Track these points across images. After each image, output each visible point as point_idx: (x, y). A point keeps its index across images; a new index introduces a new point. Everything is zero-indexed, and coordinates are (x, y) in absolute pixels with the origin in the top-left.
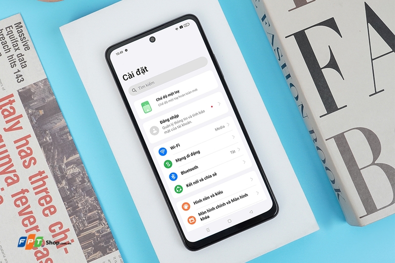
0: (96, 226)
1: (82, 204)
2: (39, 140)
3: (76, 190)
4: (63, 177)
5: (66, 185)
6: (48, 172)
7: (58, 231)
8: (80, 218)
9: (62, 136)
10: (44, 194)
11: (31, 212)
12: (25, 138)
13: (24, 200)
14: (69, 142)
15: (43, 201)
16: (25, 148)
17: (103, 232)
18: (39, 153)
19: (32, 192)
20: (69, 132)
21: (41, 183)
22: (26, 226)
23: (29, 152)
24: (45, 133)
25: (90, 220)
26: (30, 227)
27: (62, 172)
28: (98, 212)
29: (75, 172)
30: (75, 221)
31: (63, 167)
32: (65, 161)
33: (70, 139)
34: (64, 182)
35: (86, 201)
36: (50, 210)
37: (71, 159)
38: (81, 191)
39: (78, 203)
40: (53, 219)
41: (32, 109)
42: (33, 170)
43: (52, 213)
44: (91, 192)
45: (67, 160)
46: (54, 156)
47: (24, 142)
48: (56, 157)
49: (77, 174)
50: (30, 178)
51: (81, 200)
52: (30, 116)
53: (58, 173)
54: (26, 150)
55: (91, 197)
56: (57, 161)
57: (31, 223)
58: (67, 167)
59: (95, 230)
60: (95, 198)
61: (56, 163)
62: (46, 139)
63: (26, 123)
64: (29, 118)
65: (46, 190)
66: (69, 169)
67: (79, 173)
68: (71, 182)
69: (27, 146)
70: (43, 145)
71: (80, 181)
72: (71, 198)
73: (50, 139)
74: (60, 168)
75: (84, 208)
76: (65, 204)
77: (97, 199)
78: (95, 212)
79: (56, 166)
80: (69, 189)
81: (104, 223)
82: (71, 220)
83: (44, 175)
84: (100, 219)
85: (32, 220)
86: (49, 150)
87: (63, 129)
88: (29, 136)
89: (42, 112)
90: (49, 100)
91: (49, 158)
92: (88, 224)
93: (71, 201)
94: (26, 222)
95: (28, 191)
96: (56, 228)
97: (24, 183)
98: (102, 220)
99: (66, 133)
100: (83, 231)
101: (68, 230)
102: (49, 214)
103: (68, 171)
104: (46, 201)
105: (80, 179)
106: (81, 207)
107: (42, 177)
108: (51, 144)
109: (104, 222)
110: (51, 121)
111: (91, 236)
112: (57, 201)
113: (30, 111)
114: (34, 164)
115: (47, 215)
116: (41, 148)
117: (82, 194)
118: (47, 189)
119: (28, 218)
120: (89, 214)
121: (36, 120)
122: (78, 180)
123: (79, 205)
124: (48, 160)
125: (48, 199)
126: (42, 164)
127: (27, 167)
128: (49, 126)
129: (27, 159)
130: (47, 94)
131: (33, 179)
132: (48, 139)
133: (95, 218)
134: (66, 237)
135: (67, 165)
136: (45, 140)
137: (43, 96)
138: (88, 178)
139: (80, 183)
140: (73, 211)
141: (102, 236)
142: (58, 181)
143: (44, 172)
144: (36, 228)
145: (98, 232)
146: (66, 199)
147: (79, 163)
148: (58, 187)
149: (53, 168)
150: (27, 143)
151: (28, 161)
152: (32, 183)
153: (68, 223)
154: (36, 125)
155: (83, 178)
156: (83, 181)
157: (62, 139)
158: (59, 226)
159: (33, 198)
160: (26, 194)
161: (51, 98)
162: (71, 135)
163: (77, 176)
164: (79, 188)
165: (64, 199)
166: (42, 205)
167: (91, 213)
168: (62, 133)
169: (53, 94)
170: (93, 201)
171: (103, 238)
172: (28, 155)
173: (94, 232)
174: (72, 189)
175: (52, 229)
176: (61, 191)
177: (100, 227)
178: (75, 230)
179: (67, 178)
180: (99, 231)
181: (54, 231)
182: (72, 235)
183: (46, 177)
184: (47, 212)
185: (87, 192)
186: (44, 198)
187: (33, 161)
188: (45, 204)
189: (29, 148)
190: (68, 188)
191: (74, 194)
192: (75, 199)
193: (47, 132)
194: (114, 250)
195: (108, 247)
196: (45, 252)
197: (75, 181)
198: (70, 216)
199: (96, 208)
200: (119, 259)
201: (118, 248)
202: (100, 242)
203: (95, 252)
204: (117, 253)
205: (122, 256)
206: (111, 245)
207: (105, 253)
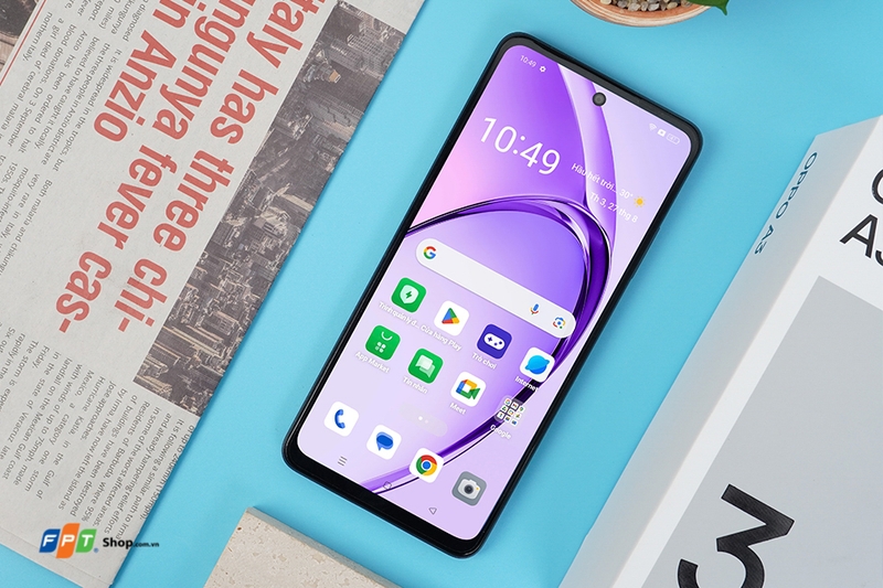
0: (210, 344)
1: (228, 285)
2: (281, 114)
3: (245, 254)
4: (250, 213)
5: (239, 229)
6: (237, 179)
7: (146, 281)
8: (201, 302)
9: (322, 149)
10: (192, 202)
11: (141, 207)
12: (265, 86)
13: (152, 176)
14: (322, 171)
15: (177, 211)
16: (246, 100)
17: (208, 364)
18: (257, 133)
19: (179, 178)
20: (340, 158)
21: (208, 180)
22: (110, 216)
23: (245, 112)
24: (303, 115)
25: (211, 324)
26: (113, 225)
27: (256, 202)
28: (237, 327)
29: (276, 226)
30: (187, 298)
31: (268, 198)
32: (281, 193)
33: (327, 169)
34: (241, 221)
35: (240, 291)
36: (172, 237)
37: (294, 199)
38: (250, 265)
39: (224, 277)
40: (160, 255)
41: (327, 55)
42: (220, 148)
43: (169, 245)
44: (264, 286)
45: (286, 193)
46: (273, 165)
47: (256, 89)
48: (275, 170)
49: (276, 233)
50: (200, 155)
51: (233, 278)
52: (312, 62)
53: (251, 197)
54: (245, 105)
55: (253, 292)
56: (268, 178)
57: (121, 223)
58: (273, 204)
59: (204, 347)
60: (258, 300)
61: (264, 178)
62: (293, 125)
63: (292, 64)
64: (306, 62)
65: (201, 200)
66: (273, 211)
67: (280, 236)
68: (252, 233)
69: (253, 101)
70: (278, 129)
71: (266, 249)
72: (223, 257)
73: (298, 132)
74: (261, 195)
75: (225, 296)
76: (203, 255)
77: (259, 307)
78: (234, 321)
79: (259, 183)
80: (236, 242)
81: (226, 354)
82: (185, 290)
83: (225, 174)
84: (228, 341)
85: (129, 219)
86: (279, 148)
87: (335, 140)
88: (274, 90)
89: (335, 77)
90: (369, 71)
91: (261, 159)
92: (203, 326)
93: (217, 263)
94: (117, 212)
95: (174, 169)
96: (150, 275)
97: (182, 152)
98: (228, 344)
99: (332, 153)
100: (182, 327)
101: (163, 298)
102: (163, 242)
103: (267, 214)
104: (183, 215)
105: (270, 247)
106: (221, 289)
107: (219, 173)
108: (292, 143)
109: (229, 352)
110: (334, 108)
111: (186, 349)
112: (199, 238)
113: (319, 55)
114: (232, 141)
115: (158, 238)
116: (270, 129)
117: (245, 271)
118: (205, 199)
119: (126, 210)
120: (219, 313)
121: (312, 78)
122: (266, 244)
123: (223, 283)
124: (257, 159)
125: (189, 217)
126: (241, 156)
127: (215, 132)
128: (322, 111)
129: (231, 121)
130: (377, 60)
131: (202, 162)
132: (298, 129)
133: (222, 330)
134: (148, 305)
135: (278, 202)
136: (289, 124)
137: (367, 55)
138: (285, 259)
139: (263, 252)
140: (203, 282)
141: (201, 369)
142: (235, 208)
143: (230, 170)
144: (121, 240)
145: (202, 355)
146: (215, 249)
147: (300, 222)
148: (224, 218)
149: (251, 179)
150: (259, 97)
151: (227, 125)
152: (194, 165)
153: (173, 288)
154: (304, 86)
155: (276, 249)
156: (270, 255)
157: (316, 155)
158: (158, 277)
159: (168, 188)
160: (166, 171)
161: (376, 74)
162: (336, 165)
163: (272, 236)
164: (253, 258)
165: (212, 246)
166: (170, 215)
167: (224, 315)
168: (328, 145)
169: (386, 71)
170: (250, 302)
171: (198, 373)
172: (237, 115)
173: (197, 347)
174: (241, 247)
175: (143, 268)
176: (223, 229)
177: (212, 352)
178: (173, 312)
179: (254, 220)
180: (206, 355)
181: (142, 275)
182: (160, 312)
183: (226, 182)
184: (165, 234)
185: (256, 277)
186: (186, 208)
187: (234, 134)
188: (176, 218)
189: (251, 107)
190: (237, 236)
191: (235, 257)
192: (228, 265)
193: (307, 117)
194: (194, 409)
195: (190, 394)
196: (91, 290)
197: (260, 240)
198: (190, 281)
199: (240, 317)
200: (185, 431)
201: (202, 413)
202: (187, 374)
203: (164, 378)
204: (192, 419)
205: (195, 432)
206: (198, 398)
207: (176, 397)
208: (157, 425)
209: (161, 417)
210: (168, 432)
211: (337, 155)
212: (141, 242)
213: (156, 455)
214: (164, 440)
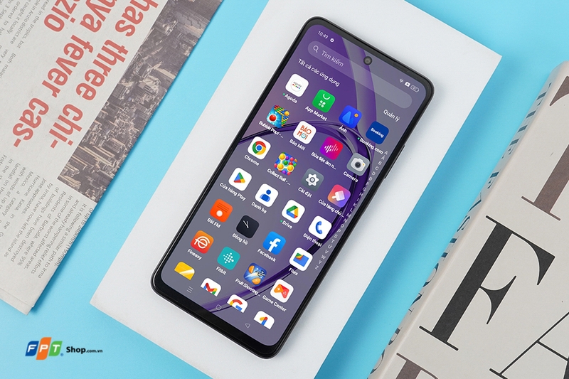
0: (107, 158)
1: (120, 122)
2: (159, 19)
3: (132, 104)
4: (136, 79)
5: (130, 88)
6: (129, 58)
7: (70, 118)
8: (103, 132)
9: (183, 42)
10: (101, 71)
11: (70, 72)
12: (150, 2)
13: (77, 54)
14: (182, 55)
15: (92, 76)
16: (138, 10)
17: (104, 170)
19: (94, 56)
20: (193, 48)
21: (112, 58)
22: (50, 77)
23: (137, 18)
24: (172, 20)
25: (109, 146)
26: (52, 82)
27: (141, 73)
28: (124, 148)
29: (152, 87)
30: (94, 129)
31: (148, 70)
32: (156, 67)
33: (185, 54)
34: (131, 84)
35: (127, 126)
36: (88, 92)
37: (164, 71)
38: (134, 110)
39: (118, 117)
40: (79, 102)
42: (120, 39)
43: (85, 96)
44: (143, 124)
45: (159, 68)
46: (152, 50)
48: (153, 53)
49: (151, 92)
50: (108, 42)
51: (124, 118)
53: (137, 69)
54: (137, 13)
55: (135, 127)
56: (149, 58)
57: (57, 81)
58: (151, 74)
59: (102, 160)
60: (138, 132)
61: (146, 58)
62: (166, 26)
65: (107, 70)
66: (150, 79)
67: (154, 94)
68: (137, 91)
69: (142, 11)
70: (157, 29)
71: (145, 101)
72: (118, 105)
73: (169, 31)
74: (144, 68)
75: (118, 129)
76: (106, 103)
77: (138, 137)
78: (122, 144)
79: (143, 61)
80: (127, 96)
81: (116, 164)
82: (94, 124)
83: (122, 55)
84: (118, 156)
85: (62, 79)
86: (156, 40)
87: (191, 36)
88: (155, 5)
91: (145, 46)
92: (103, 147)
93: (115, 108)
94: (55, 75)
95: (91, 50)
96: (72, 114)
97: (97, 40)
98: (118, 159)
99: (189, 44)
100: (90, 147)
101: (79, 129)
102: (82, 94)
103: (147, 80)
104: (95, 79)
105: (147, 100)
106: (116, 125)
107: (119, 54)
108: (165, 37)
109: (118, 163)
110: (192, 17)
111: (91, 160)
112: (104, 93)
114: (128, 34)
115: (79, 92)
116: (152, 29)
117: (131, 114)
118: (109, 70)
119: (60, 74)
120: (114, 139)
122: (145, 98)
123: (117, 121)
124: (143, 46)
125: (99, 80)
126: (133, 44)
127: (118, 28)
128: (184, 19)
129: (128, 23)
131: (109, 47)
132: (168, 29)
133: (114, 150)
134: (70, 132)
135: (154, 73)
136: (164, 26)
138: (157, 108)
139: (143, 103)
140: (105, 119)
141: (100, 173)
142: (127, 76)
143: (126, 52)
144: (56, 91)
145: (102, 165)
146: (113, 101)
147: (167, 86)
148: (120, 82)
149: (138, 58)
150: (146, 9)
151: (125, 25)
152: (104, 48)
153: (86, 123)
155: (151, 102)
156: (147, 105)
157: (179, 45)
158: (77, 115)
159: (87, 61)
160: (86, 51)
162: (191, 52)
163: (149, 93)
164: (137, 106)
165: (112, 98)
166: (87, 78)
167: (116, 141)
168: (187, 40)
170: (133, 133)
171: (98, 175)
172: (132, 19)
173: (98, 159)
174: (130, 99)
175: (68, 110)
176: (119, 88)
177: (107, 163)
178: (85, 137)
179: (139, 83)
180: (104, 165)
181: (67, 114)
182: (77, 137)
183: (123, 60)
184: (83, 90)
185: (138, 118)
186: (97, 75)
187: (130, 31)
188: (91, 80)
189: (141, 15)
190: (127, 93)
191: (126, 106)
192: (121, 110)
193: (175, 22)
194: (94, 198)
195: (92, 188)
196: (35, 121)
197: (142, 96)
198: (97, 119)
199: (126, 143)
200: (87, 212)
201: (99, 202)
202: (91, 175)
203: (76, 178)
204: (91, 204)
205: (93, 213)
206: (97, 191)
207: (83, 190)
208: (69, 206)
209: (73, 202)
210: (76, 211)
211: (191, 45)
212: (68, 93)
213: (67, 225)
214: (73, 216)
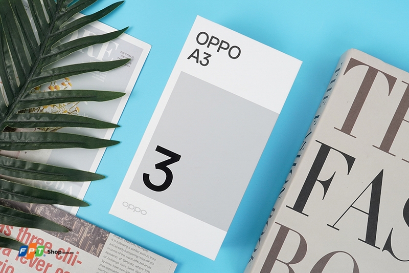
0: (84, 231)
8: (70, 235)
10: (35, 240)
17: (91, 231)
21: (27, 235)
22: (41, 270)
25: (77, 231)
26: (44, 268)
28: (77, 222)
29: (41, 210)
30: (69, 240)
38: (55, 218)
50: (18, 239)
55: (65, 217)
57: (43, 265)
59: (85, 233)
60: (68, 215)
67: (45, 208)
76: (53, 235)
77: (70, 215)
78: (75, 223)
82: (66, 241)
85: (41, 263)
92: (78, 233)
94: (39, 267)
98: (84, 224)
100: (79, 241)
101: (69, 249)
105: (49, 212)
107: (24, 232)
109: (86, 224)
111: (86, 239)
114: (12, 228)
118: (34, 236)
119: (38, 264)
120: (73, 228)
127: (9, 234)
129: (5, 229)
131: (21, 238)
133: (79, 227)
140: (63, 235)
141: (93, 233)
144: (49, 265)
145: (88, 233)
153: (66, 245)
163: (45, 212)
165: (50, 232)
167: (74, 226)
170: (68, 217)
173: (85, 236)
177: (87, 230)
178: (74, 245)
182: (74, 249)
184: (47, 249)
185: (60, 216)
186: (37, 242)
194: (107, 235)
195: (102, 237)
198: (62, 239)
199: (74, 220)
200: (115, 238)
201: (109, 232)
202: (95, 238)
203: (97, 247)
204: (111, 236)
205: (116, 234)
206: (103, 234)
207: (103, 242)
208: (114, 248)
209: (111, 247)
210: (116, 244)
213: (124, 248)
214: (119, 245)
